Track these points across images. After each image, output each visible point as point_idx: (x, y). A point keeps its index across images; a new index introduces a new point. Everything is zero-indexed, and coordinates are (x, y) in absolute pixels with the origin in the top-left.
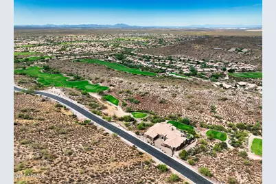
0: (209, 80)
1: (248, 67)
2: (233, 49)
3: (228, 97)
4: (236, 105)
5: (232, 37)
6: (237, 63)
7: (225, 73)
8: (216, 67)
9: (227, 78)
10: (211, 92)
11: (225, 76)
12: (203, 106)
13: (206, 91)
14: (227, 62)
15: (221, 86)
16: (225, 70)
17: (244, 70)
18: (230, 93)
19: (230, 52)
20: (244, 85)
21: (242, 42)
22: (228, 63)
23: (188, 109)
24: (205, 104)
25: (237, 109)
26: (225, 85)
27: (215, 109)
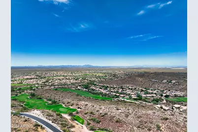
0: (152, 104)
1: (178, 93)
2: (165, 81)
3: (168, 117)
4: (177, 124)
5: (163, 72)
6: (169, 90)
7: (162, 98)
8: (155, 94)
9: (165, 102)
10: (154, 113)
11: (163, 100)
12: (150, 125)
13: (150, 112)
14: (162, 89)
15: (162, 108)
16: (162, 95)
17: (176, 96)
18: (170, 114)
19: (163, 83)
20: (179, 108)
21: (170, 76)
22: (163, 91)
23: (139, 127)
24: (151, 123)
25: (178, 127)
26: (164, 107)
27: (160, 127)
